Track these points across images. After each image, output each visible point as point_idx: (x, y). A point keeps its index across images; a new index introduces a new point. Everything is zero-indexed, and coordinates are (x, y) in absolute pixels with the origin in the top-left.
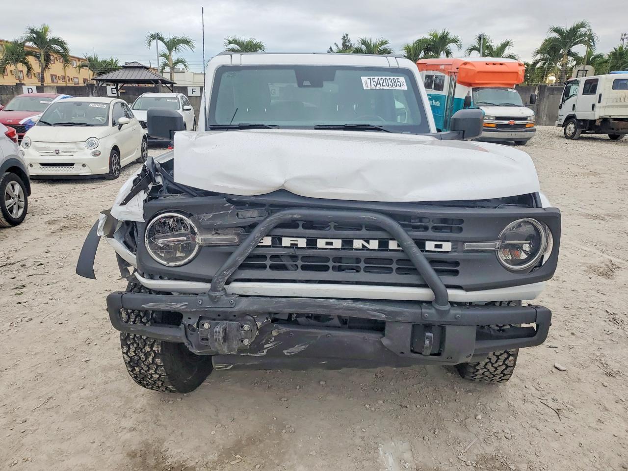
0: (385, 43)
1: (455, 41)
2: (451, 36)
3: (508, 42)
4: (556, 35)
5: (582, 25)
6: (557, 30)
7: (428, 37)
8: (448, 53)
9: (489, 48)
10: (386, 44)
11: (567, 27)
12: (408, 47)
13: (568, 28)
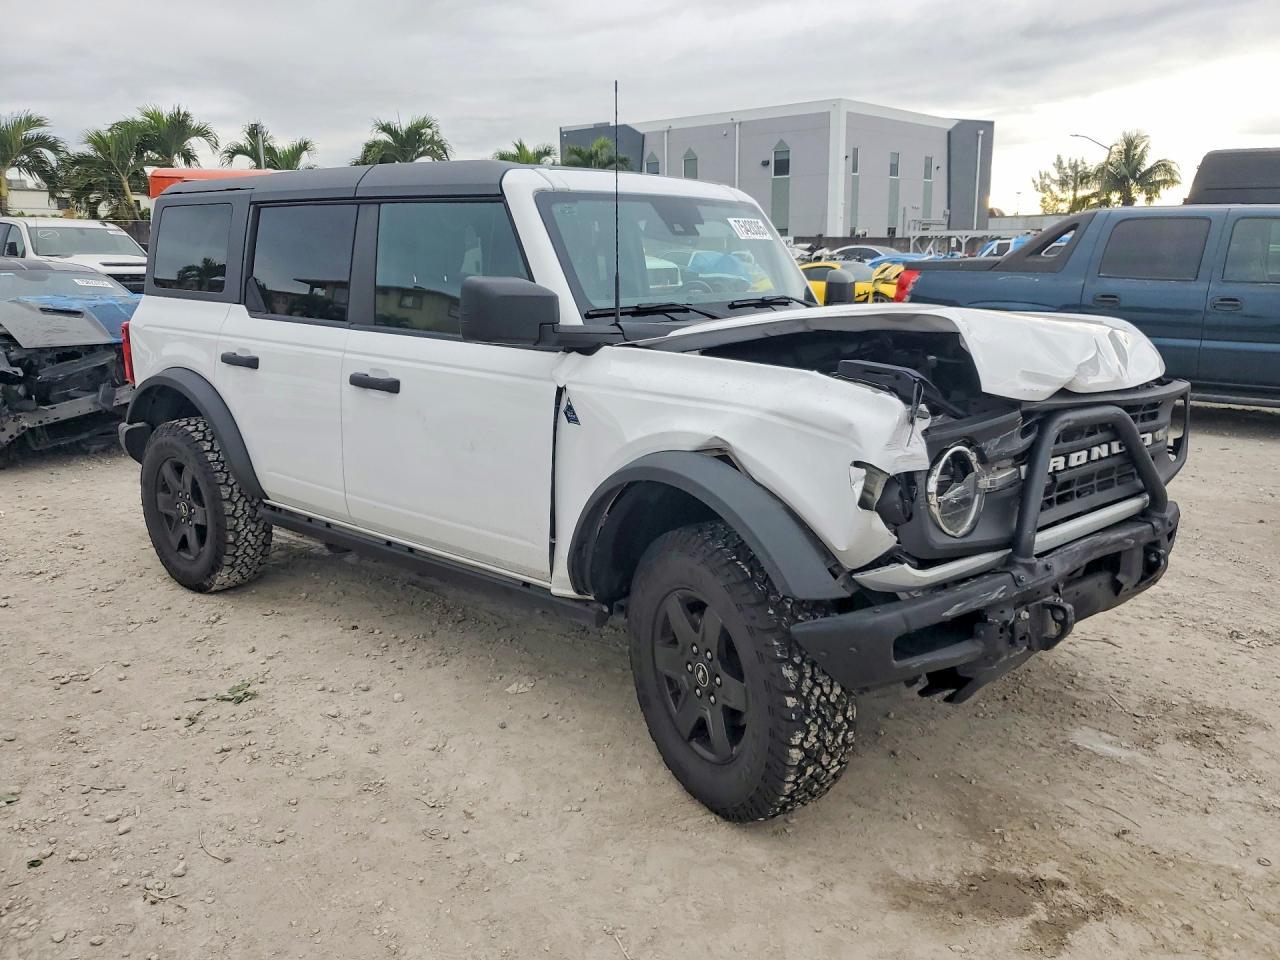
0: (39, 123)
1: (202, 132)
2: (195, 123)
3: (306, 144)
4: (384, 137)
5: (426, 124)
6: (386, 129)
7: (139, 118)
8: (189, 157)
9: (270, 150)
10: (42, 125)
11: (403, 124)
12: (100, 137)
13: (405, 127)
